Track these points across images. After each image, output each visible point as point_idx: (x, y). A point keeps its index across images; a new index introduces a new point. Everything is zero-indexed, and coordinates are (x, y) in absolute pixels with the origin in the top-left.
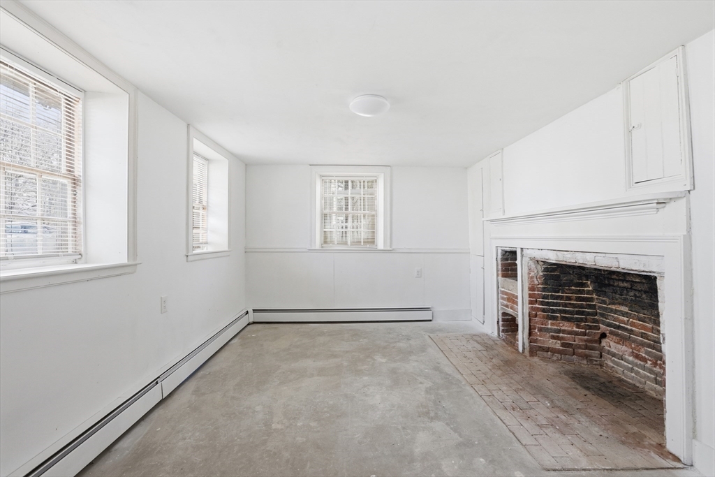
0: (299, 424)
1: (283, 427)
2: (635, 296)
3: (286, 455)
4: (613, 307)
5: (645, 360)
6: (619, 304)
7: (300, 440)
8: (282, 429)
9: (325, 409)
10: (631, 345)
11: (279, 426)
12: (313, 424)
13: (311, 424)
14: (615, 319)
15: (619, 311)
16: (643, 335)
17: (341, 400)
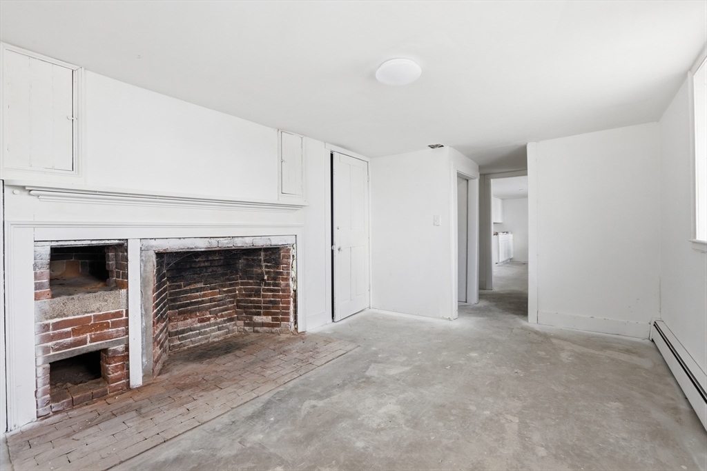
0: (487, 413)
1: (506, 416)
2: (213, 271)
3: (504, 393)
4: (192, 287)
5: (209, 319)
6: (195, 283)
7: (491, 400)
8: (507, 414)
9: (452, 418)
10: (196, 314)
11: (509, 417)
12: (473, 408)
13: (475, 409)
14: (187, 298)
15: (193, 289)
16: (211, 301)
17: (426, 422)
